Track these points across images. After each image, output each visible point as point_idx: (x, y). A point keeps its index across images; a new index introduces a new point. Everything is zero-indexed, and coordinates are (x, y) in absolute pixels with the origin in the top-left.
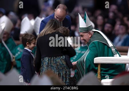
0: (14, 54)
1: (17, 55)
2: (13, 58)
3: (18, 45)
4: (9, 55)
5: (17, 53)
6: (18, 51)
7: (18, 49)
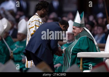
0: (12, 49)
1: (14, 50)
2: (11, 52)
3: (15, 42)
4: (8, 50)
5: (14, 48)
6: (16, 47)
7: (16, 45)
